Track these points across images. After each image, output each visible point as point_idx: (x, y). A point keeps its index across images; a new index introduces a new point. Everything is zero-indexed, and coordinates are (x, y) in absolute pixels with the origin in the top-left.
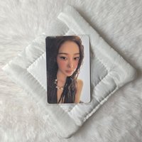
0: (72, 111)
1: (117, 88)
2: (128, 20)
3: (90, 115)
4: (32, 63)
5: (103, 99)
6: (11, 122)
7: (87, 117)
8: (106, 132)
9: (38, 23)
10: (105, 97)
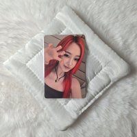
0: (68, 105)
1: (111, 83)
2: (123, 9)
3: (85, 108)
4: (31, 58)
5: (98, 93)
6: (12, 102)
7: (83, 110)
8: (103, 112)
9: (40, 10)
10: (100, 91)
